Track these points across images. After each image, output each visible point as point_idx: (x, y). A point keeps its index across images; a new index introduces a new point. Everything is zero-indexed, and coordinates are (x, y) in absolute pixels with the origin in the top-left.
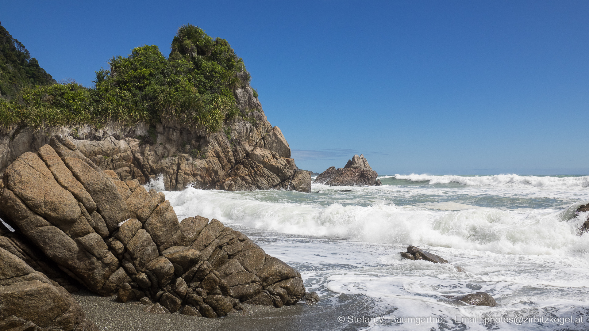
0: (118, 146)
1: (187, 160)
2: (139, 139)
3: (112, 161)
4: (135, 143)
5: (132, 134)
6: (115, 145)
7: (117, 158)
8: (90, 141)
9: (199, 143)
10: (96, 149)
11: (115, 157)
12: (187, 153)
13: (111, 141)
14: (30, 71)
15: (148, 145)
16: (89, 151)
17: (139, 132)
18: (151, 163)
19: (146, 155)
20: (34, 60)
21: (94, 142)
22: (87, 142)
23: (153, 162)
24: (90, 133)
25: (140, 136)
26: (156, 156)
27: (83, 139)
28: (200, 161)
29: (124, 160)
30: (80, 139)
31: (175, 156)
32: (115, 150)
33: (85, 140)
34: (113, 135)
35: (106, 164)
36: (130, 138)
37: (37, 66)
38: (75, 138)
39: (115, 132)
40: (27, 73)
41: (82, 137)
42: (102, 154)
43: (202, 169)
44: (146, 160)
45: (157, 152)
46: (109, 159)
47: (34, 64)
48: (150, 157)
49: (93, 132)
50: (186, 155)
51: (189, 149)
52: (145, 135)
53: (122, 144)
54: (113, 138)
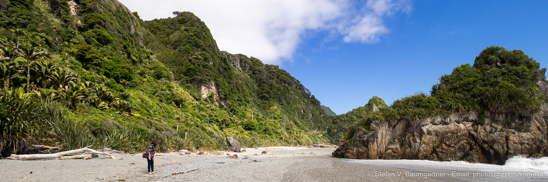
0: (460, 128)
1: (514, 133)
2: (471, 122)
3: (457, 137)
4: (469, 125)
5: (467, 120)
6: (458, 127)
7: (460, 135)
8: (442, 125)
9: (522, 121)
10: (447, 130)
11: (459, 134)
12: (513, 129)
13: (455, 124)
14: (312, 101)
15: (480, 125)
16: (444, 131)
17: (471, 118)
18: (482, 137)
19: (479, 132)
20: (313, 95)
21: (445, 126)
22: (441, 126)
23: (483, 136)
24: (442, 121)
25: (472, 120)
26: (486, 132)
27: (438, 125)
28: (525, 134)
29: (464, 136)
30: (437, 125)
31: (503, 131)
32: (458, 130)
33: (440, 125)
34: (455, 121)
35: (454, 139)
36: (465, 122)
37: (314, 98)
38: (433, 124)
39: (456, 119)
40: (311, 101)
41: (438, 123)
42: (451, 133)
43: (528, 139)
44: (479, 135)
45: (486, 130)
46: (455, 136)
47: (313, 97)
48: (481, 133)
49: (444, 120)
50: (512, 130)
51: (515, 126)
52: (476, 120)
53: (462, 126)
54: (455, 123)
